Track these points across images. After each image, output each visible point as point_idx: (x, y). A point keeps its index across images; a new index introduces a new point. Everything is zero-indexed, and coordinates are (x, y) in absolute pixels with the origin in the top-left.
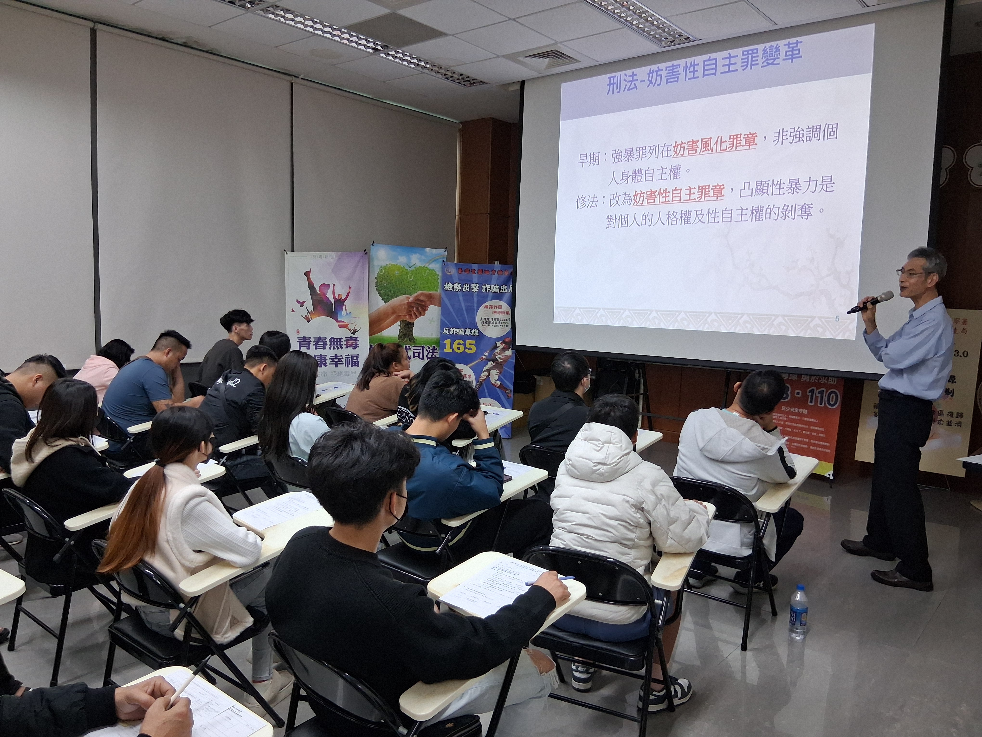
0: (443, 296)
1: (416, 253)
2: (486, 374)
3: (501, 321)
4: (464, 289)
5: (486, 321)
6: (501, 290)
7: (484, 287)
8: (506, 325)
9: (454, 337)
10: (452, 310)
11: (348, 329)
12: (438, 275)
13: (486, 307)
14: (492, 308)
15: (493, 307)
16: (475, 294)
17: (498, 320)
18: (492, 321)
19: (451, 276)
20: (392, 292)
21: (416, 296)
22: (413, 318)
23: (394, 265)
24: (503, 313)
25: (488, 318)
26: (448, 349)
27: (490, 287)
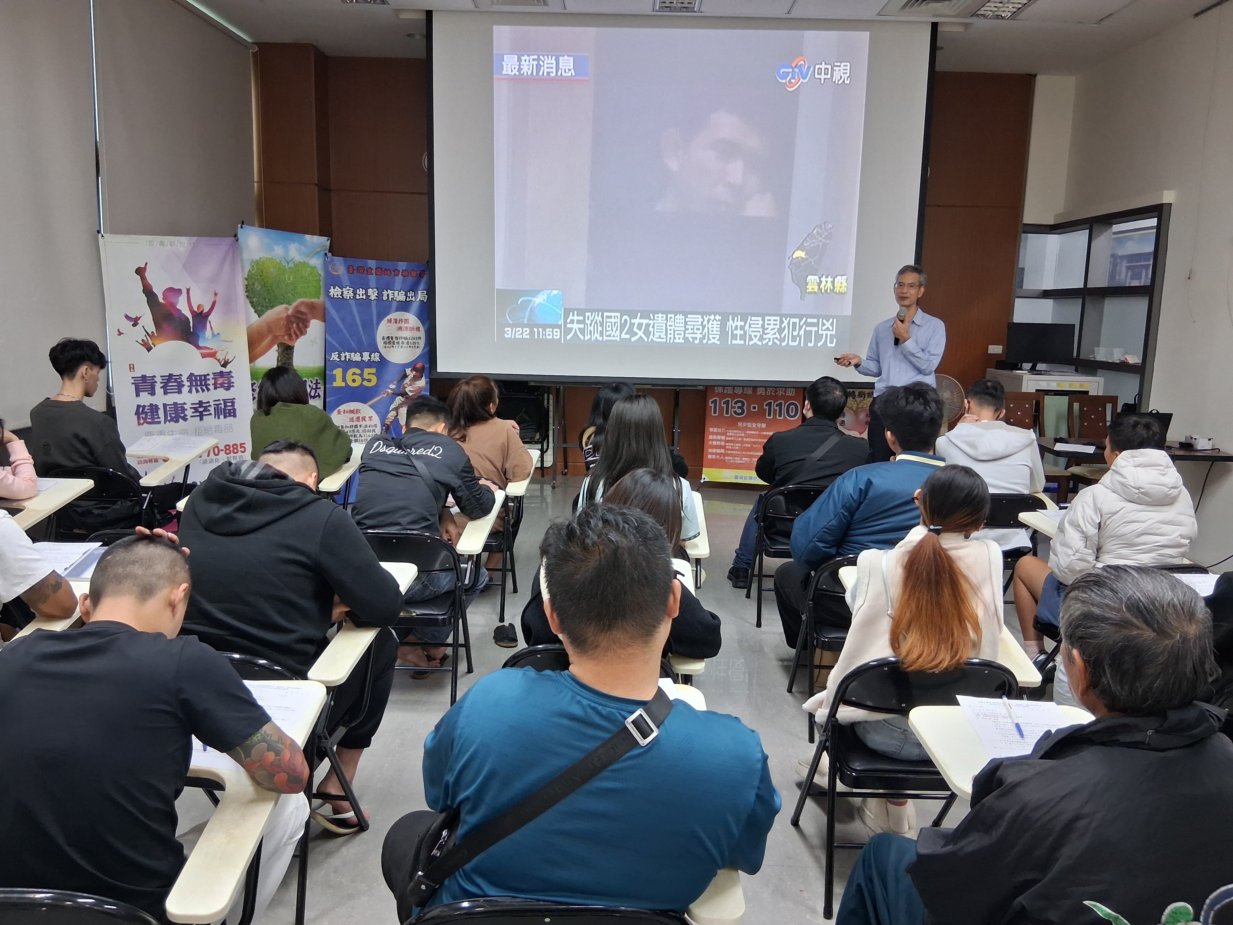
0: (328, 305)
1: (294, 241)
2: (393, 413)
3: (410, 341)
4: (358, 296)
6: (409, 297)
7: (385, 293)
8: (417, 345)
9: (347, 365)
10: (342, 326)
11: (216, 359)
12: (320, 275)
13: (390, 321)
14: (396, 322)
15: (399, 321)
16: (374, 303)
17: (406, 339)
18: (396, 341)
19: (338, 277)
20: (267, 300)
21: (297, 307)
22: (293, 339)
23: (269, 258)
24: (412, 329)
25: (392, 337)
26: (339, 383)
27: (394, 293)
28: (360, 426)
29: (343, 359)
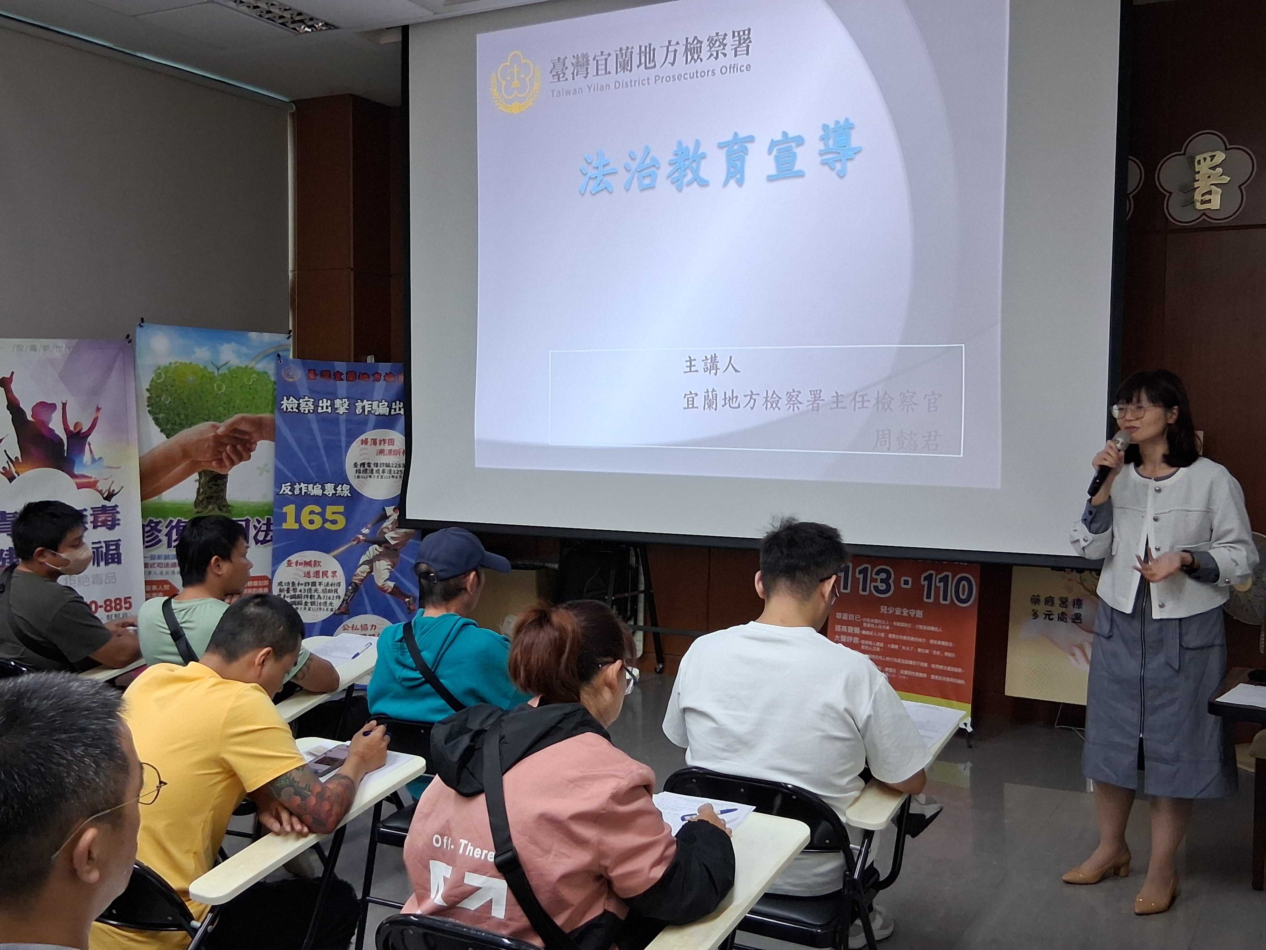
0: (279, 421)
1: (229, 341)
2: (366, 568)
3: (392, 468)
4: (320, 408)
5: (365, 469)
6: (393, 410)
7: (359, 404)
9: (302, 501)
10: (296, 448)
11: (97, 490)
12: (269, 382)
13: (365, 442)
14: (375, 444)
15: (378, 442)
16: (342, 418)
17: (387, 465)
18: (374, 469)
19: (293, 384)
20: (181, 416)
21: (233, 424)
22: (226, 467)
23: (185, 364)
24: (393, 452)
25: (369, 464)
26: (290, 524)
27: (372, 404)
28: (320, 584)
29: (297, 492)
